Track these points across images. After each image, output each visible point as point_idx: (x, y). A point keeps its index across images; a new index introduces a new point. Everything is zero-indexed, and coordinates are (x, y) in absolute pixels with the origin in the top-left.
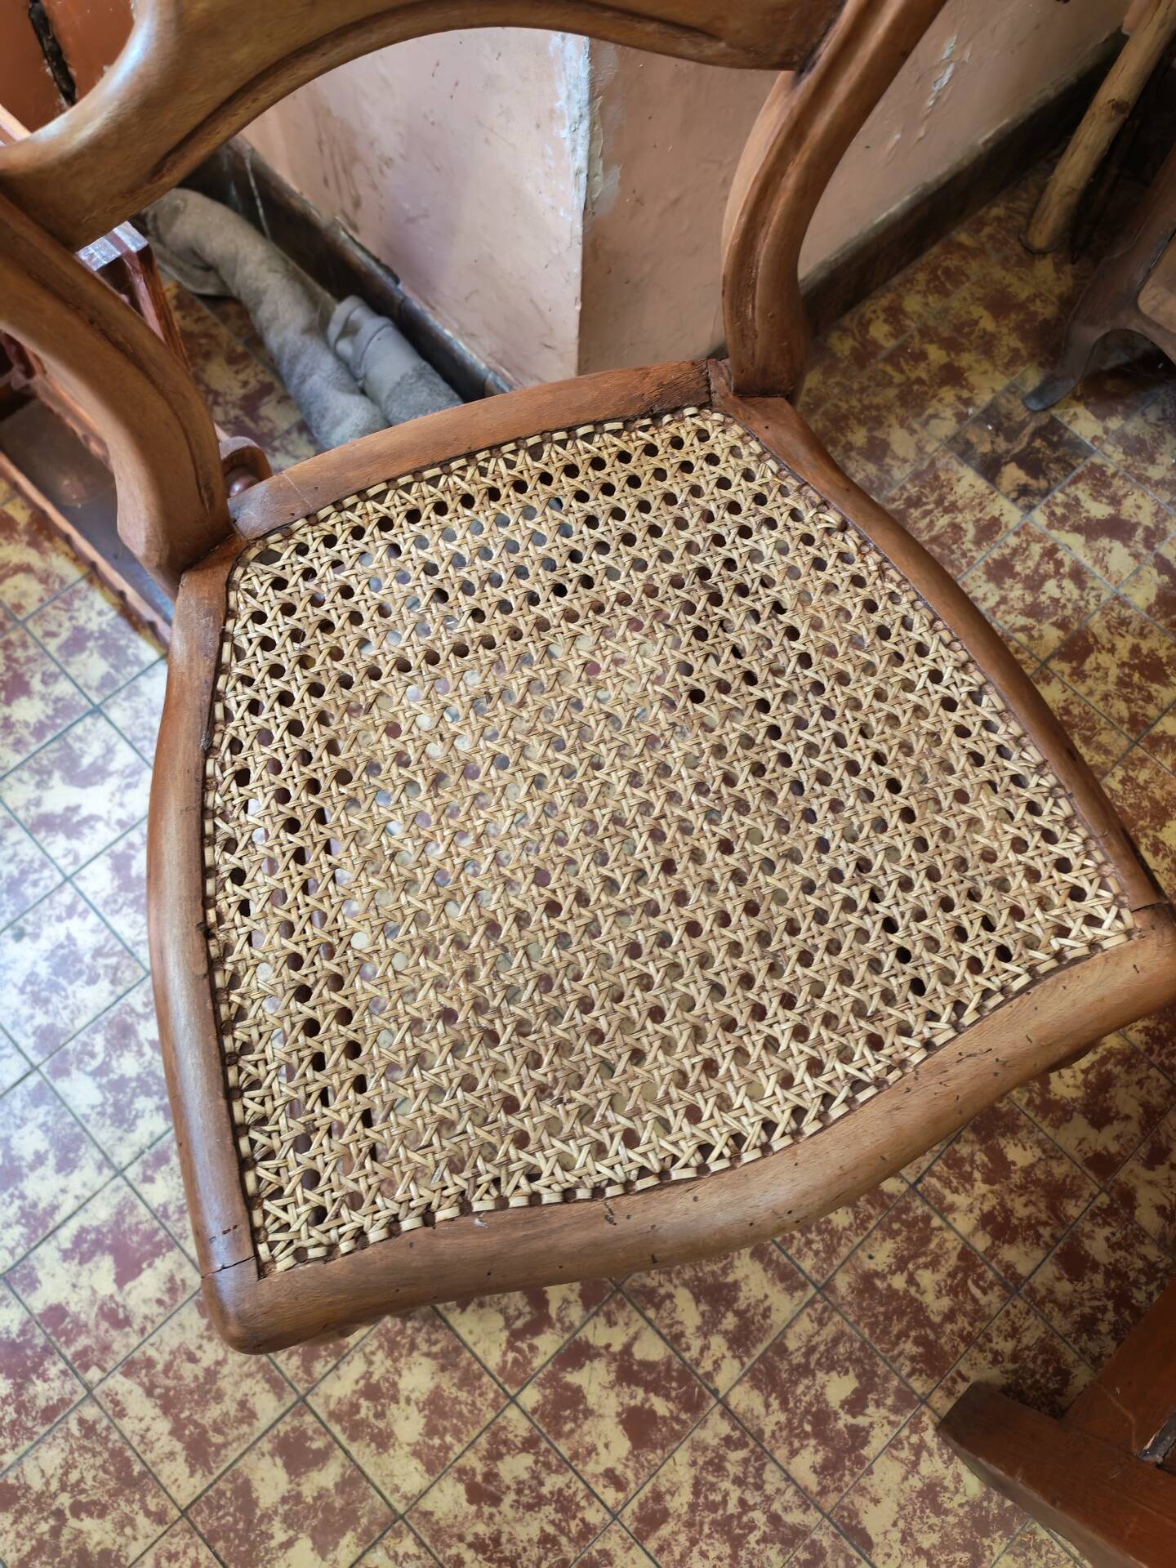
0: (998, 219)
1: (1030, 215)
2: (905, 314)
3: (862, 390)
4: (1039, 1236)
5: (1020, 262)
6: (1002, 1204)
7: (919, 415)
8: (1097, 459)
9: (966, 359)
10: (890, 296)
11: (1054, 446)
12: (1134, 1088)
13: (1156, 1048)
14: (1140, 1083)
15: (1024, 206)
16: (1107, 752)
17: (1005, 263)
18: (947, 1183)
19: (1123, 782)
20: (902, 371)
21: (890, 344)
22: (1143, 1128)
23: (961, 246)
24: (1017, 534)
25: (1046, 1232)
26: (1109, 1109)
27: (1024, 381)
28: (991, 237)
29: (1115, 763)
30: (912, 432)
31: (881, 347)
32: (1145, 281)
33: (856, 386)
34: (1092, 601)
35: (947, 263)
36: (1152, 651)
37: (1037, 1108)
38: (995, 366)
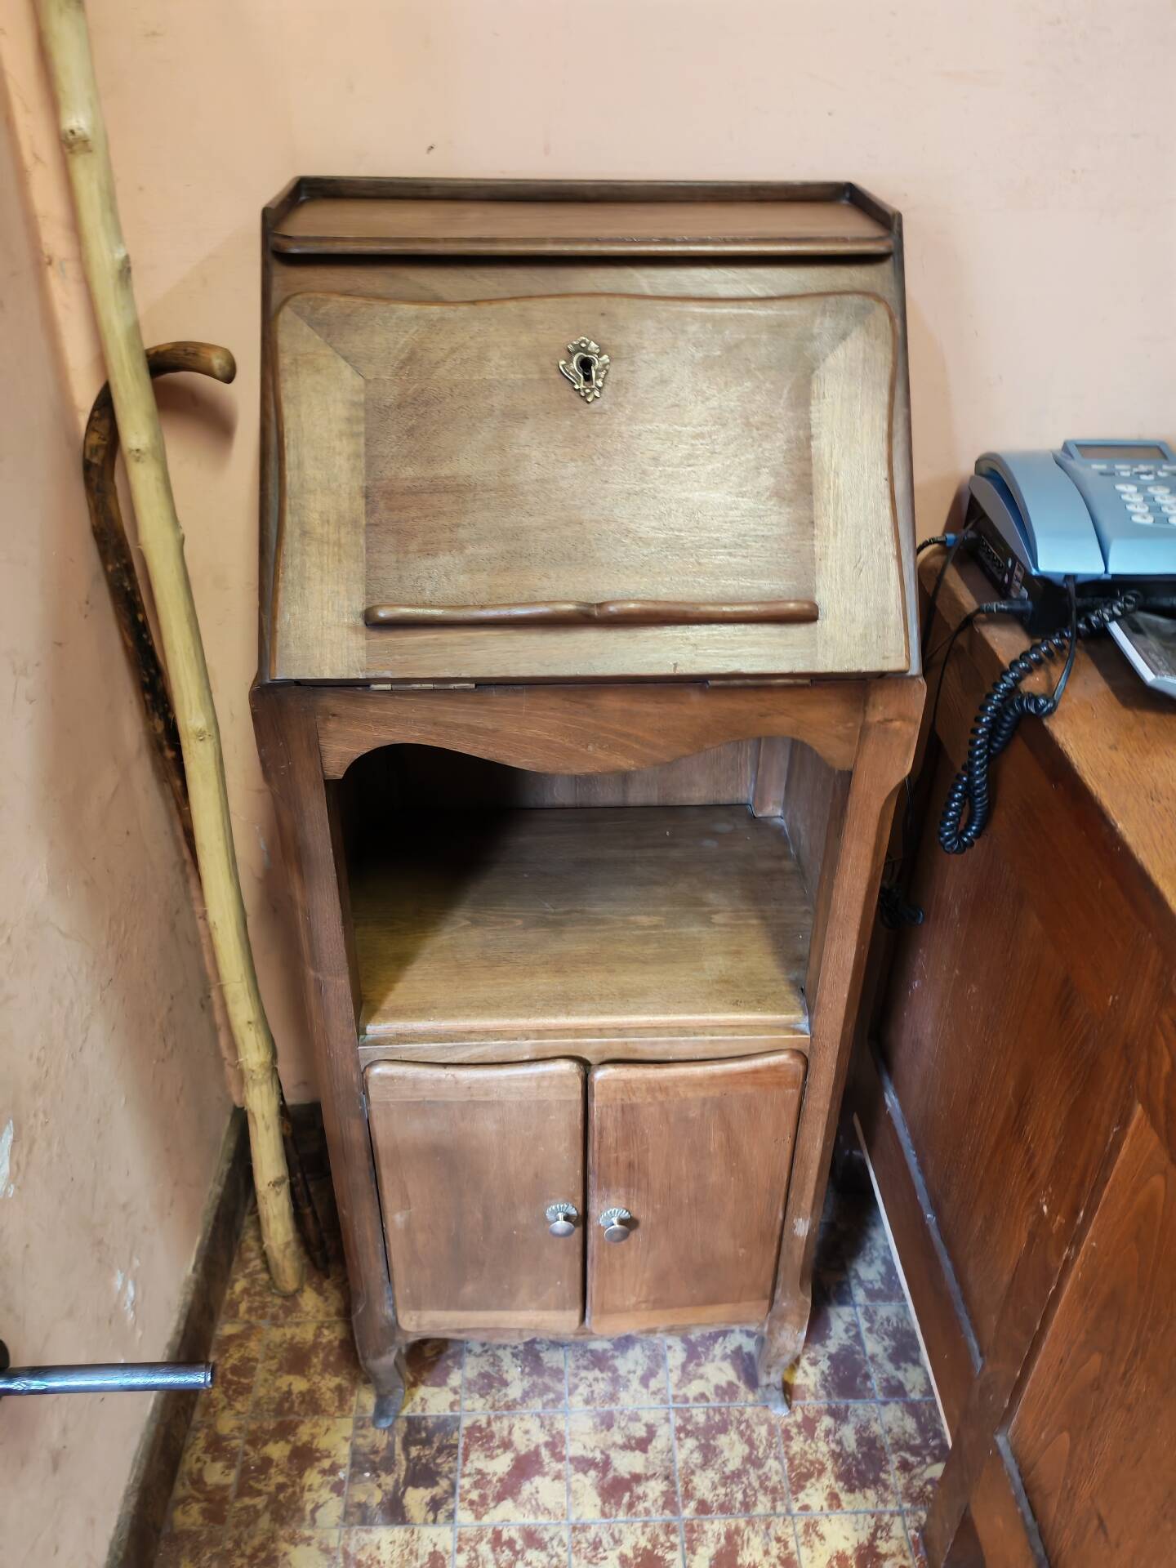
0: (246, 1291)
1: (267, 1268)
2: (225, 1438)
3: (237, 1543)
5: (288, 1311)
7: (303, 1519)
8: (466, 1422)
9: (304, 1432)
10: (202, 1435)
11: (426, 1442)
15: (257, 1264)
17: (275, 1321)
20: (259, 1493)
21: (232, 1477)
23: (231, 1338)
24: (460, 1550)
27: (363, 1408)
28: (250, 1310)
30: (307, 1541)
31: (225, 1488)
32: (395, 1313)
33: (229, 1545)
34: (560, 1550)
35: (231, 1362)
38: (332, 1416)
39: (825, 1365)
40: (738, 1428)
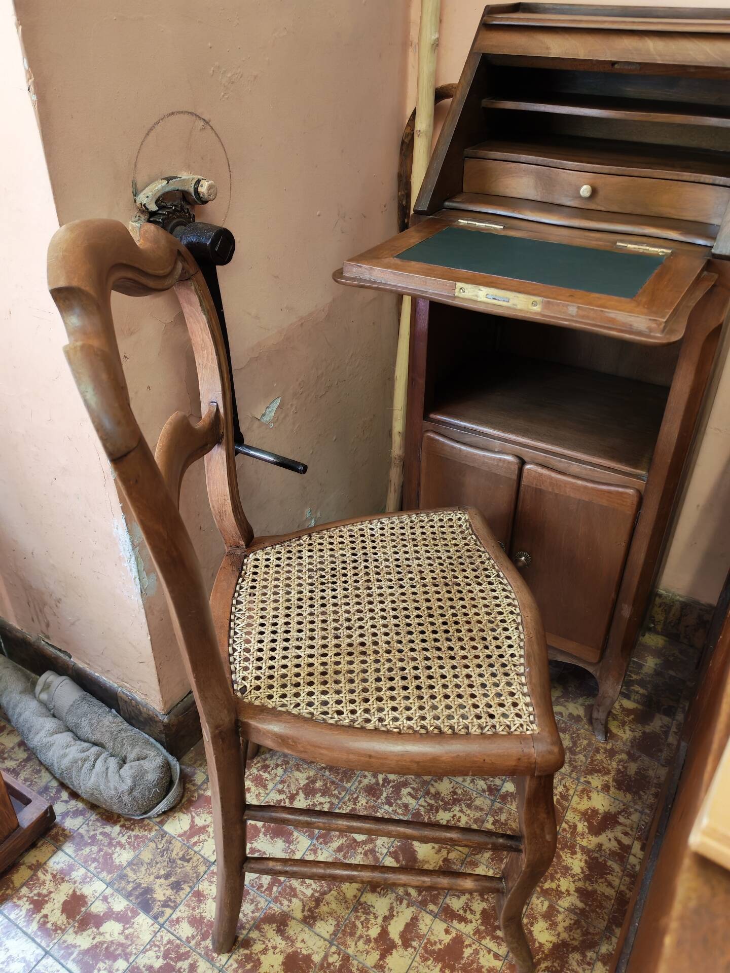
16: (481, 810)
19: (493, 824)
29: (487, 815)
39: (638, 734)
40: (571, 735)
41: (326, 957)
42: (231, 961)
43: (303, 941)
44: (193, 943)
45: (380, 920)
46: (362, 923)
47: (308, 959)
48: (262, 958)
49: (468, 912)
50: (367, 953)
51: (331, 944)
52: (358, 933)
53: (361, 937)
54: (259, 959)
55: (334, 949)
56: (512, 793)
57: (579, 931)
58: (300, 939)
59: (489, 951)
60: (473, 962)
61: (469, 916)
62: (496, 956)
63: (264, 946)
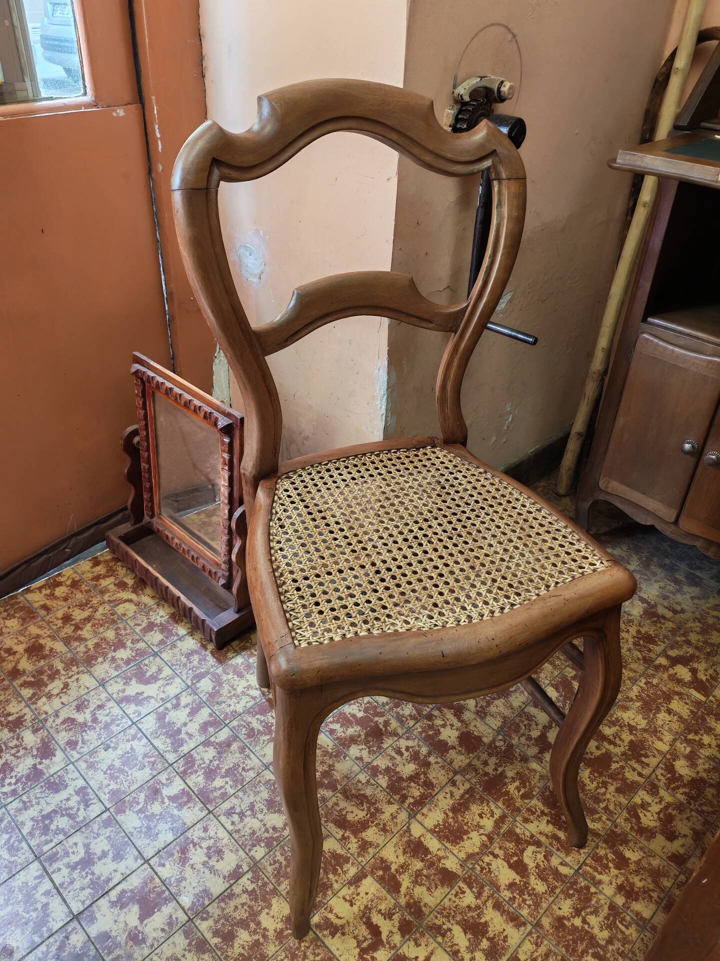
1: (556, 483)
4: (651, 897)
6: (627, 880)
12: (685, 822)
13: (692, 802)
14: (688, 818)
15: (553, 482)
16: (635, 672)
18: (596, 870)
22: (695, 841)
25: (655, 895)
26: (675, 832)
29: (640, 676)
32: (599, 477)
36: (646, 633)
37: (637, 831)
41: (494, 741)
42: (417, 725)
43: (475, 726)
44: (387, 707)
45: (540, 727)
46: (525, 725)
47: (479, 739)
48: (442, 730)
49: (617, 739)
50: (528, 747)
51: (498, 734)
52: (522, 731)
53: (523, 735)
54: (439, 730)
55: (500, 737)
56: (665, 666)
57: (716, 774)
58: (473, 724)
59: (634, 770)
60: (619, 773)
61: (618, 741)
62: (640, 774)
63: (443, 722)
